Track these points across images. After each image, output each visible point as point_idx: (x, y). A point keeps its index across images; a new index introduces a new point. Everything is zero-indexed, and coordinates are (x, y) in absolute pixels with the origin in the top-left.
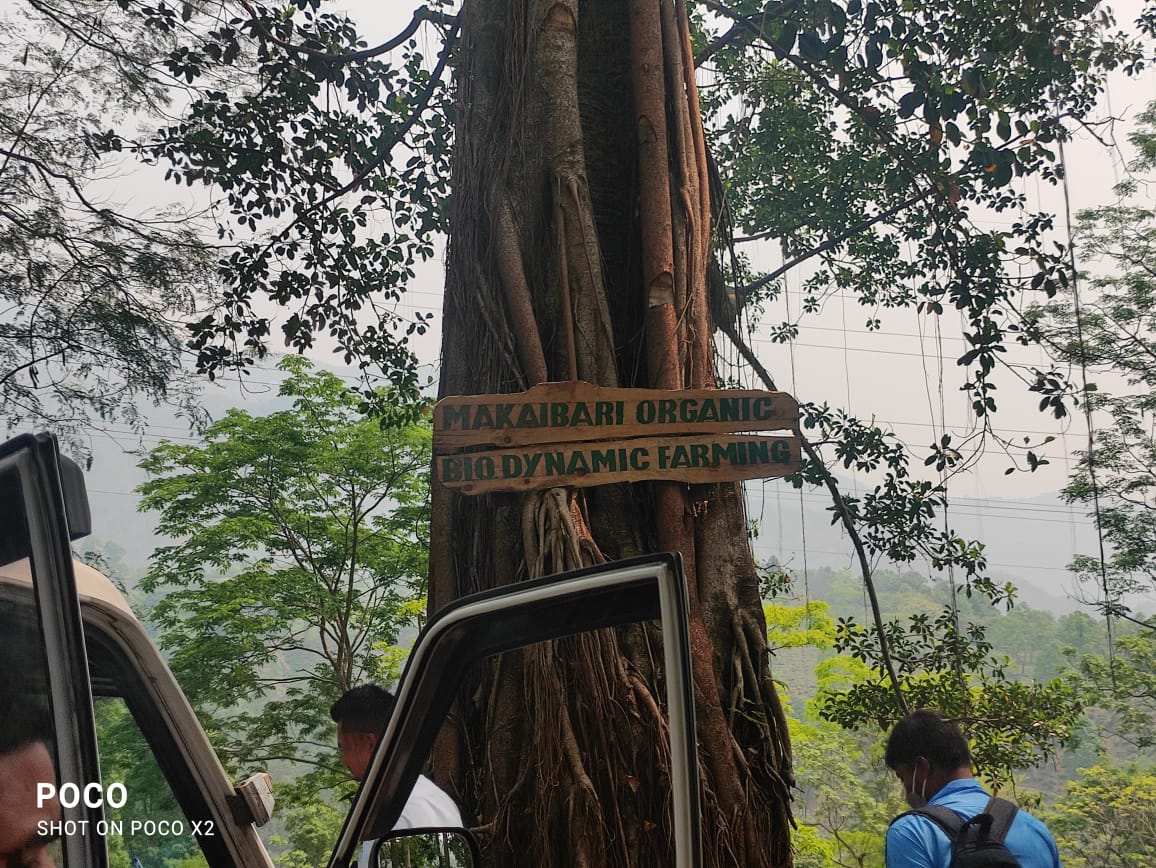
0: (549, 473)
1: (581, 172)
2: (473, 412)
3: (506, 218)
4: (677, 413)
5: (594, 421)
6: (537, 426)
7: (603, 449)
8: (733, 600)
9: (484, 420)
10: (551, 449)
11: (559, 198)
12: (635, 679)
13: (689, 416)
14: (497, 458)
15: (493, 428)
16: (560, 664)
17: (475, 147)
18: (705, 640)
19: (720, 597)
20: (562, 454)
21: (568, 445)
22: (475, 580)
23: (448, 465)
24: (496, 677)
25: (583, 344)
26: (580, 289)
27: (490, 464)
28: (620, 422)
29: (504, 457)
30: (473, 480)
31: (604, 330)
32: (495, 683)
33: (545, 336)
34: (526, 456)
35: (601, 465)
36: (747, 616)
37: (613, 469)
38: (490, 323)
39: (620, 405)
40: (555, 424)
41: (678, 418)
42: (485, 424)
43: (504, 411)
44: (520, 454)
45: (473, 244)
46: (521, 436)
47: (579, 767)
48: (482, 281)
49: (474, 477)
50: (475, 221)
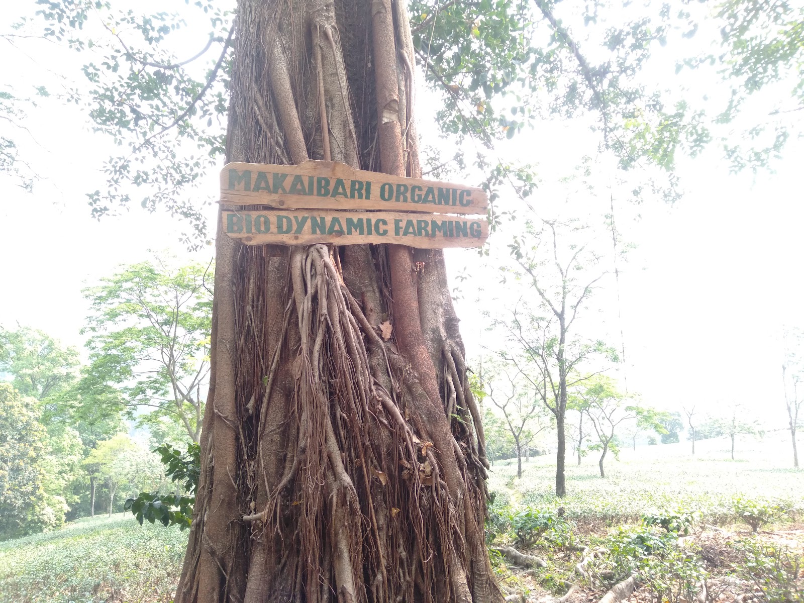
0: (314, 232)
1: (333, 24)
2: (254, 176)
3: (278, 50)
4: (409, 195)
5: (349, 195)
6: (305, 194)
7: (355, 218)
8: (443, 334)
9: (263, 185)
10: (315, 214)
11: (318, 40)
12: (381, 393)
13: (416, 198)
14: (272, 216)
15: (270, 192)
16: (324, 382)
17: (253, 8)
18: (431, 362)
19: (435, 331)
20: (324, 218)
21: (329, 212)
22: (250, 315)
23: (232, 220)
24: (268, 391)
25: (335, 145)
26: (333, 106)
27: (267, 222)
28: (368, 198)
29: (278, 217)
30: (253, 233)
31: (351, 136)
32: (267, 396)
33: (307, 137)
34: (296, 218)
35: (353, 230)
36: (453, 345)
37: (361, 233)
38: (264, 126)
39: (369, 184)
40: (319, 194)
41: (409, 199)
42: (264, 188)
43: (279, 179)
44: (291, 216)
45: (252, 73)
46: (293, 201)
47: (340, 467)
48: (258, 97)
49: (253, 230)
50: (253, 56)
